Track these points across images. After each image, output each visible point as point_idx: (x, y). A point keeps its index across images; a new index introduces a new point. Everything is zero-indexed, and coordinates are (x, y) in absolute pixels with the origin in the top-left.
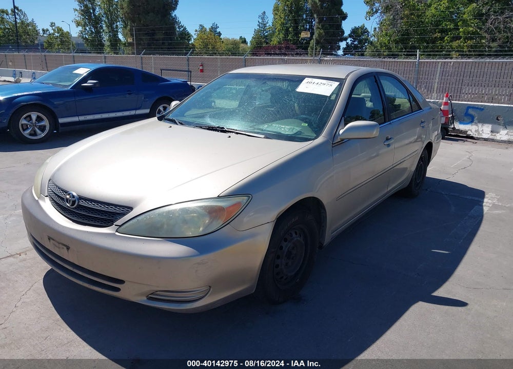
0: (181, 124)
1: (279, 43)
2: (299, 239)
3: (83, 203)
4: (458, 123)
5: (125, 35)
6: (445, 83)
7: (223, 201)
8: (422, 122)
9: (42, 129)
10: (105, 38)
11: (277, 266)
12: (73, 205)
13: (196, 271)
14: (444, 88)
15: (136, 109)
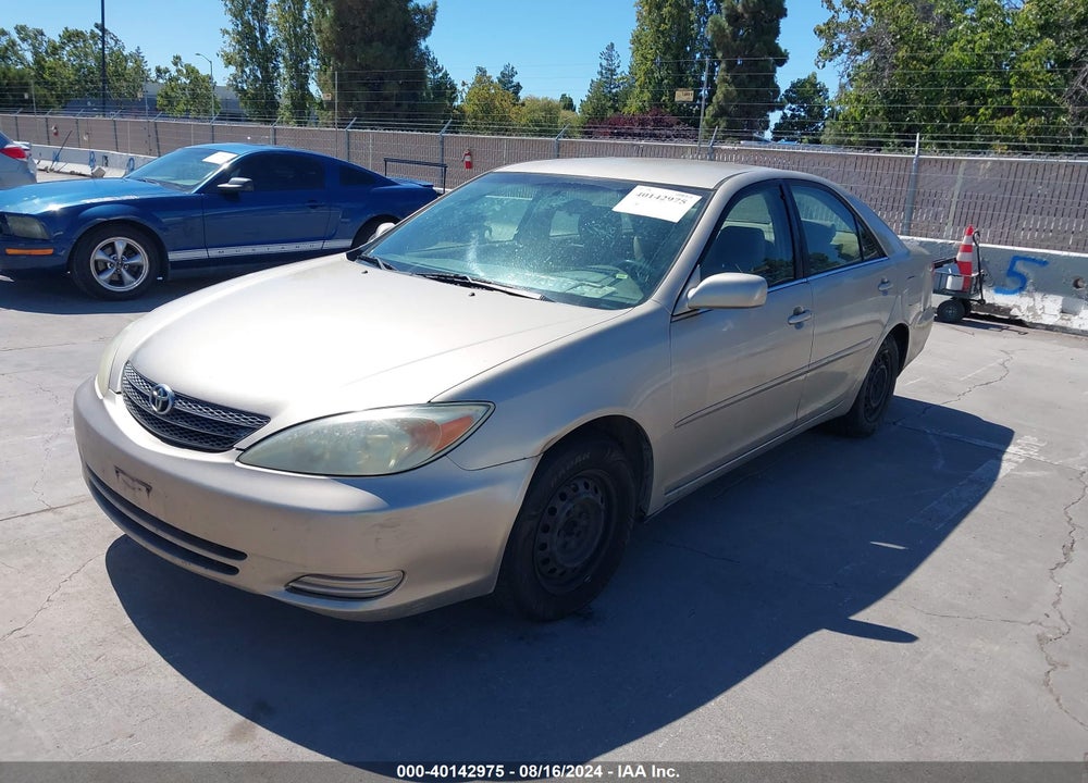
0: (389, 268)
1: (641, 109)
2: (591, 496)
3: (181, 406)
4: (992, 291)
5: (322, 86)
6: (972, 206)
7: (437, 411)
8: (883, 283)
9: (135, 271)
10: (283, 90)
11: (544, 547)
12: (163, 409)
13: (377, 539)
14: (970, 215)
15: (324, 239)
